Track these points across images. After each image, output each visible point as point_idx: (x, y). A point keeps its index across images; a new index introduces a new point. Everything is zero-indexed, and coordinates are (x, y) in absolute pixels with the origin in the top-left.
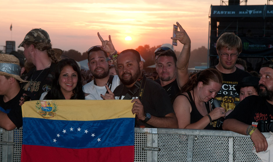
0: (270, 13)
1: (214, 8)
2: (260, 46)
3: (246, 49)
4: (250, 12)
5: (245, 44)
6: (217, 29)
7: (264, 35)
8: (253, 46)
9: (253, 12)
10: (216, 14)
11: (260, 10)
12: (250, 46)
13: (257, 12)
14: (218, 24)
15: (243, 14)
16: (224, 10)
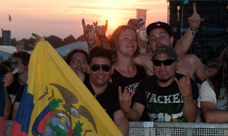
2: (218, 30)
3: (204, 33)
5: (204, 28)
6: (178, 13)
7: (222, 19)
8: (211, 30)
12: (208, 29)
14: (179, 8)
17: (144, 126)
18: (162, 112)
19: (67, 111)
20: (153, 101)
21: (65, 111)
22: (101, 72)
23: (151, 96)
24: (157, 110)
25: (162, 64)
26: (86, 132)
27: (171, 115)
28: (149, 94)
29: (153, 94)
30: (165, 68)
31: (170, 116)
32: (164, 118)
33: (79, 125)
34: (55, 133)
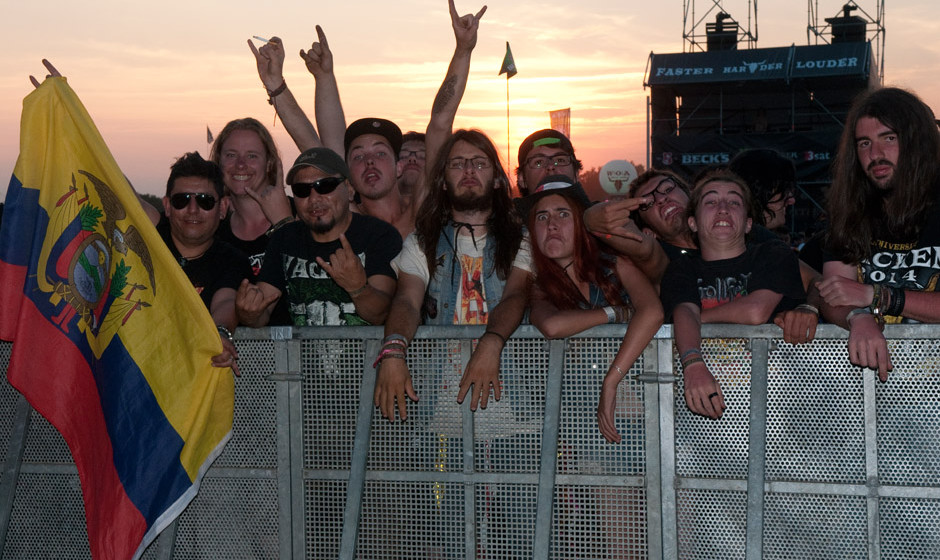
0: (803, 67)
1: (657, 61)
4: (753, 67)
6: (678, 116)
7: (793, 127)
9: (759, 67)
10: (662, 75)
11: (777, 62)
13: (771, 67)
14: (679, 101)
15: (734, 73)
16: (683, 66)
17: (273, 338)
18: (320, 300)
19: (109, 237)
20: (298, 274)
21: (106, 237)
22: (193, 211)
23: (294, 263)
24: (308, 296)
25: (313, 190)
26: (134, 289)
27: (339, 305)
28: (291, 259)
29: (299, 260)
30: (320, 199)
31: (337, 308)
32: (325, 313)
33: (122, 269)
34: (92, 280)
